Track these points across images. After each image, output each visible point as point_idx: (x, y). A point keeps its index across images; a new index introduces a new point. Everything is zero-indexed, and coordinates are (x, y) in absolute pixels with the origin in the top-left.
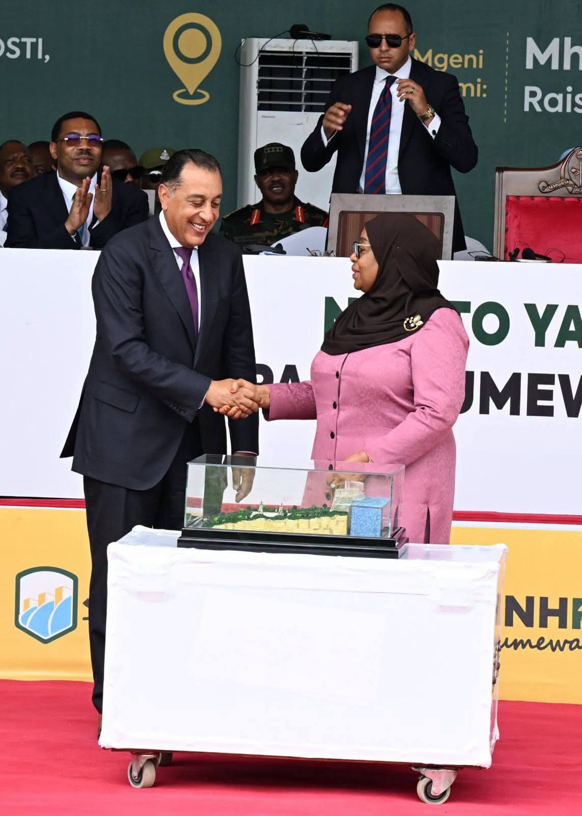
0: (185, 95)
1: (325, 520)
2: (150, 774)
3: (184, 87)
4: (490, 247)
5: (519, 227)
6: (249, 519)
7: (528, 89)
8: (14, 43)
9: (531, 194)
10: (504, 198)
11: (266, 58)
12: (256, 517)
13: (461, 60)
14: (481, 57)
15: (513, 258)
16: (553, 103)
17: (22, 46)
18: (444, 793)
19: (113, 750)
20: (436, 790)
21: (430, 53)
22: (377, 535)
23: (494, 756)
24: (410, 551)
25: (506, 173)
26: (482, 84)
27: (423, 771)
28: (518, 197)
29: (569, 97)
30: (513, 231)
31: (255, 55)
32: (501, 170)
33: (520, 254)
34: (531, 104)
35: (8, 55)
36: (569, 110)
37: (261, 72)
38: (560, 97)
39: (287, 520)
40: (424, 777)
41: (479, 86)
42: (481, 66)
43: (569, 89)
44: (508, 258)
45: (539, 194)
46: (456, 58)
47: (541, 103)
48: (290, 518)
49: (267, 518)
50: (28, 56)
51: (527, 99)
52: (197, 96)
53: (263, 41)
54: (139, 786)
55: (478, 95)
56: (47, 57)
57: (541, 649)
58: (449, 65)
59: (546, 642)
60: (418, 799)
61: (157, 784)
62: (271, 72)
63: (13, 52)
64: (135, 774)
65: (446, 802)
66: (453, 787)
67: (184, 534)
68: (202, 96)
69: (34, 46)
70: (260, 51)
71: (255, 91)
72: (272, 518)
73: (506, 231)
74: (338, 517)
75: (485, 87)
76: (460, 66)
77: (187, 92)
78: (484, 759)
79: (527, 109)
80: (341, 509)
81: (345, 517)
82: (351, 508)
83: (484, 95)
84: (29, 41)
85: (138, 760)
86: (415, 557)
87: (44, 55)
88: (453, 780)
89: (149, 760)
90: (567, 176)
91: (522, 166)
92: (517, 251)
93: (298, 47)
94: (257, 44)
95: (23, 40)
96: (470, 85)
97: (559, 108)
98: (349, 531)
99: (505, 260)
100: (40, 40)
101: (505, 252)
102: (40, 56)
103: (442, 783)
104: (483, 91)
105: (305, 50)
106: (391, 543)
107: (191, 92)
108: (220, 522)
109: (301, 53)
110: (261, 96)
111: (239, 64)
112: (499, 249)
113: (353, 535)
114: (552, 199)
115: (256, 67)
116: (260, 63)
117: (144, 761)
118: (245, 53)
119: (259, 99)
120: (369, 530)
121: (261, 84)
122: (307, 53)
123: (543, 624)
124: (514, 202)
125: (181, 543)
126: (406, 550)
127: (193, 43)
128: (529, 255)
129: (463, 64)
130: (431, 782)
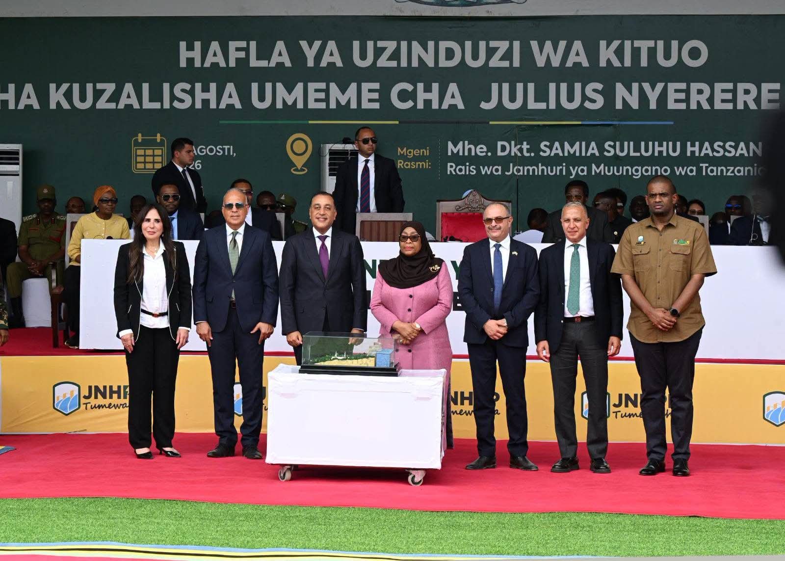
0: (297, 170)
1: (365, 360)
2: (288, 475)
3: (296, 166)
4: (435, 236)
5: (447, 226)
6: (331, 360)
7: (449, 164)
8: (220, 148)
9: (452, 212)
10: (440, 214)
11: (332, 153)
12: (334, 359)
13: (419, 152)
14: (428, 151)
15: (445, 241)
16: (460, 170)
17: (223, 150)
18: (421, 481)
19: (272, 464)
20: (417, 480)
21: (405, 149)
22: (388, 366)
23: (443, 464)
24: (403, 373)
25: (441, 203)
26: (428, 162)
27: (411, 471)
28: (446, 213)
29: (467, 167)
30: (445, 228)
31: (327, 151)
32: (439, 201)
33: (448, 238)
34: (451, 171)
35: (218, 154)
36: (467, 173)
37: (330, 159)
38: (463, 168)
39: (348, 360)
40: (411, 474)
41: (427, 163)
42: (428, 154)
43: (468, 164)
44: (443, 241)
45: (456, 211)
46: (417, 151)
47: (455, 170)
48: (349, 359)
49: (339, 359)
50: (226, 154)
51: (449, 169)
52: (302, 170)
53: (331, 145)
54: (284, 481)
55: (427, 167)
56: (235, 154)
57: (461, 415)
58: (414, 154)
59: (464, 411)
60: (408, 483)
61: (292, 479)
62: (334, 159)
63: (219, 152)
64: (282, 475)
65: (421, 485)
66: (424, 478)
67: (302, 367)
68: (304, 170)
69: (229, 149)
70: (330, 150)
71: (327, 168)
72: (342, 360)
73: (442, 228)
74: (370, 358)
75: (430, 164)
76: (418, 154)
77: (297, 168)
78: (437, 465)
79: (449, 173)
80: (372, 355)
81: (374, 359)
82: (376, 354)
83: (430, 167)
84: (226, 147)
85: (283, 469)
86: (405, 375)
87: (233, 153)
88: (424, 475)
89: (288, 469)
90: (468, 203)
91: (447, 200)
92: (447, 237)
93: (346, 147)
94: (329, 147)
95: (224, 147)
96: (423, 163)
97: (463, 173)
98: (375, 365)
99: (441, 242)
100: (231, 147)
101: (442, 238)
102: (231, 154)
103: (419, 477)
104: (429, 165)
105: (349, 149)
106: (394, 370)
107: (299, 169)
108: (318, 362)
109: (348, 150)
110: (330, 170)
111: (320, 155)
112: (439, 237)
113: (377, 366)
114: (462, 214)
115: (328, 157)
116: (330, 155)
117: (286, 469)
118: (323, 152)
119: (329, 171)
120: (384, 363)
121: (330, 164)
122: (351, 150)
123: (462, 404)
124: (445, 216)
125: (301, 372)
126: (401, 372)
127: (299, 147)
128: (453, 239)
129: (420, 153)
130: (414, 476)
